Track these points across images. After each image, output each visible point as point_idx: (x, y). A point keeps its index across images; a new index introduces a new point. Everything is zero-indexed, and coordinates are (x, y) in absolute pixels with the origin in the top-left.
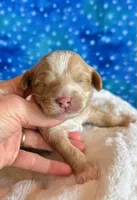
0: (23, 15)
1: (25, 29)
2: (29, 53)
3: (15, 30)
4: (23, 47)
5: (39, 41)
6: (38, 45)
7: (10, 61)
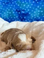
0: (30, 3)
1: (30, 7)
2: (31, 15)
3: (27, 8)
4: (30, 13)
5: (35, 11)
6: (35, 12)
7: (25, 18)
